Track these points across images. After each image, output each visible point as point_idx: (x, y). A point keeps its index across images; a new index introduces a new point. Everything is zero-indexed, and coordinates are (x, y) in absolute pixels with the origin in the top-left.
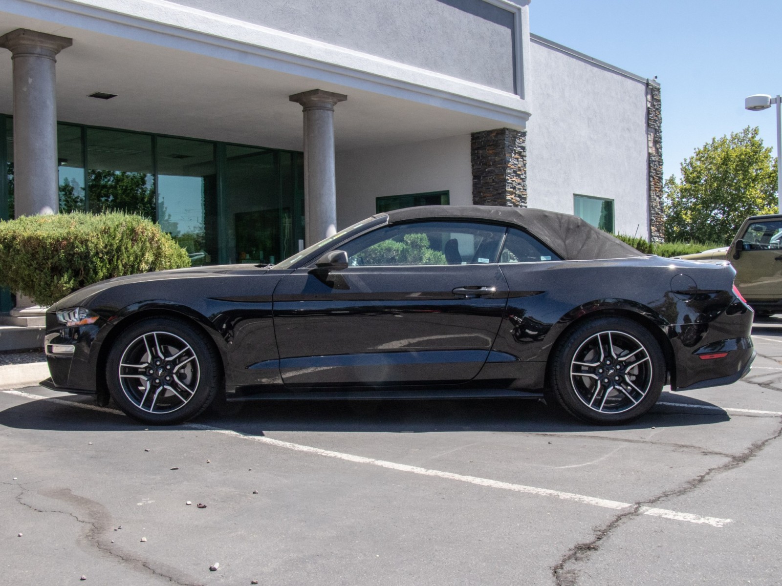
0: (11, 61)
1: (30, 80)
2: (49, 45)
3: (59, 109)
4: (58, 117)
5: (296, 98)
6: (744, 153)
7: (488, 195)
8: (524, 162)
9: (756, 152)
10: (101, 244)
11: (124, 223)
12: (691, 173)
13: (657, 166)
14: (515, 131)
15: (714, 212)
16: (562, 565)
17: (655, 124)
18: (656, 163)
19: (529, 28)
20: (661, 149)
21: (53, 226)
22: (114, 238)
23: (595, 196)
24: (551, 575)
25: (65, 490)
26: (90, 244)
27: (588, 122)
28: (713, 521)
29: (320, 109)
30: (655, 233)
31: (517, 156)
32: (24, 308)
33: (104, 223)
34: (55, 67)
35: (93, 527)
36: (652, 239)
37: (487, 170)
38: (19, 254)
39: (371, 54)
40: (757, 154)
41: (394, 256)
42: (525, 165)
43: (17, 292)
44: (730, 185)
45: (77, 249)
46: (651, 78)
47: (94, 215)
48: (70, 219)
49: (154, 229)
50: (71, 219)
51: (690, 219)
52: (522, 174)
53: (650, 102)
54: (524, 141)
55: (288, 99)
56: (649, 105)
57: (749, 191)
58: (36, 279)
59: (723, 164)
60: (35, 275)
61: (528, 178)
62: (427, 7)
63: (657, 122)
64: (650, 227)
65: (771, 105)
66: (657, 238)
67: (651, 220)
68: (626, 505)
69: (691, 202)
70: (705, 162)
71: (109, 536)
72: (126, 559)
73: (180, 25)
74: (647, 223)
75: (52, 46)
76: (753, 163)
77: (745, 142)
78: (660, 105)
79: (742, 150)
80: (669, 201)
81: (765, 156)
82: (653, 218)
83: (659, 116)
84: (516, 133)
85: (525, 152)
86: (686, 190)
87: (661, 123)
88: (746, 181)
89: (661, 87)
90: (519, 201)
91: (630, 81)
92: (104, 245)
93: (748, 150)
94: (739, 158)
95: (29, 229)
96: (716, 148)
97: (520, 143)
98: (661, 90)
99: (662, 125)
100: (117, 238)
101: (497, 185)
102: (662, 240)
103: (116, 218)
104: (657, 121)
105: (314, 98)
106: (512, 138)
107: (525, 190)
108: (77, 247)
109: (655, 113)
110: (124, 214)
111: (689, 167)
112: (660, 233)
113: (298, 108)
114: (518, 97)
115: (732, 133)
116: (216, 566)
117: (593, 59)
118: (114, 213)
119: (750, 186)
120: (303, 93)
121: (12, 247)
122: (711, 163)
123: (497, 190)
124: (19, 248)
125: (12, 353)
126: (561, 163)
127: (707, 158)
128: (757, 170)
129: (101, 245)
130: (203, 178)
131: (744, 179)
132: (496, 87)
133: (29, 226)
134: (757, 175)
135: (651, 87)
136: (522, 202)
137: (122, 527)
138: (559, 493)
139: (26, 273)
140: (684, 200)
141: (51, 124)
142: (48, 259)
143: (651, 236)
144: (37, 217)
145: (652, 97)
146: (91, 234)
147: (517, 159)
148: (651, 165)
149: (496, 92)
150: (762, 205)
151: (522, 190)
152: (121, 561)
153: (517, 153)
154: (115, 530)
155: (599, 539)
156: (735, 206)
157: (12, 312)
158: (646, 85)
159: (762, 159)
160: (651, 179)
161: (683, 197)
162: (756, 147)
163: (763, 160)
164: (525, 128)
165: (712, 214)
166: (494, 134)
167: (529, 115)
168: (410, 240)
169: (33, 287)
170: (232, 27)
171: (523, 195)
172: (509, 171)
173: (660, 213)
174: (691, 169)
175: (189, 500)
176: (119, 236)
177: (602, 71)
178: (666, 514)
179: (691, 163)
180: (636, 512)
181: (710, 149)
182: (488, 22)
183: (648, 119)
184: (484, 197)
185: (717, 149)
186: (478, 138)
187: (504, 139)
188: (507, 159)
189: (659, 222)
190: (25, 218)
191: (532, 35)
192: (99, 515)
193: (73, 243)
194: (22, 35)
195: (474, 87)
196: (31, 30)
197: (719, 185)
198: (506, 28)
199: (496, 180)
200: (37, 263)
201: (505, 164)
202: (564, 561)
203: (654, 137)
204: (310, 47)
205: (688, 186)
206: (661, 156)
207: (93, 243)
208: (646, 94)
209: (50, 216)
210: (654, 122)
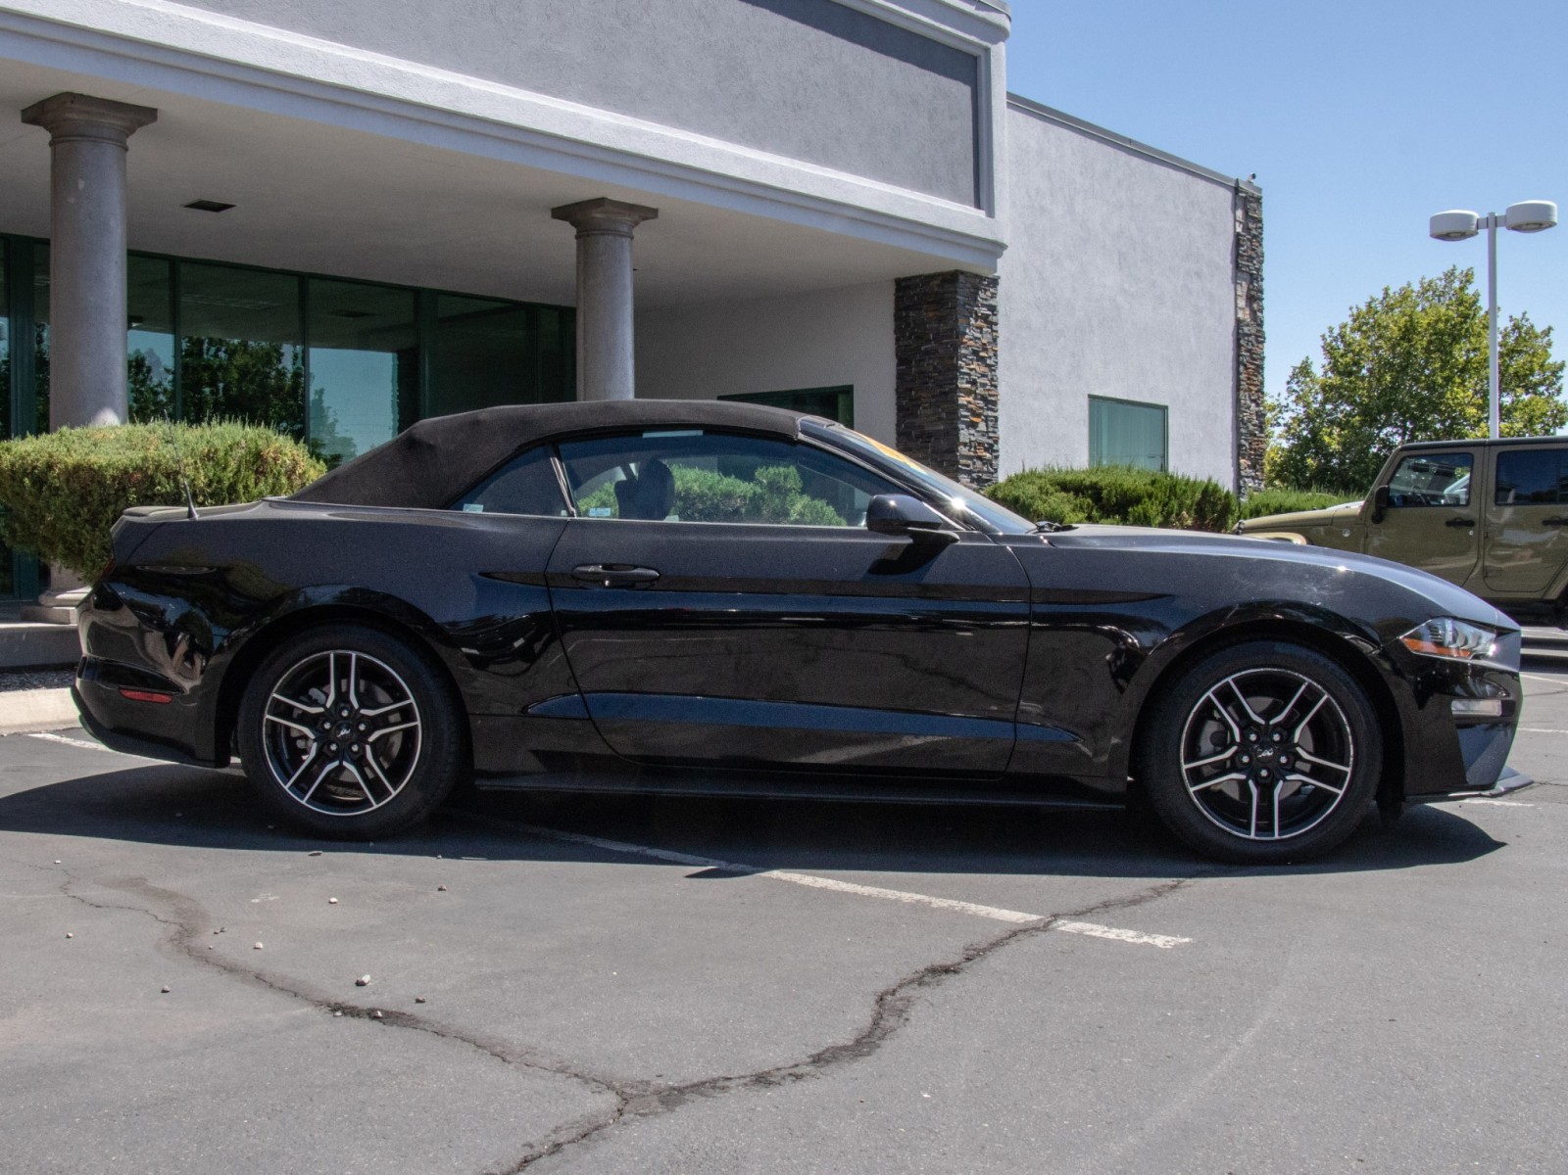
0: (49, 150)
1: (81, 184)
2: (115, 121)
3: (132, 228)
4: (129, 242)
5: (562, 213)
6: (1443, 318)
7: (924, 395)
8: (994, 334)
9: (1466, 317)
10: (202, 478)
11: (243, 442)
12: (1342, 356)
13: (1253, 345)
14: (976, 276)
15: (1385, 431)
16: (894, 991)
17: (1250, 264)
18: (1250, 339)
19: (1005, 83)
20: (1262, 312)
21: (118, 446)
22: (225, 469)
23: (1131, 398)
24: (873, 1002)
25: (137, 879)
26: (181, 479)
27: (1120, 259)
28: (1160, 941)
29: (609, 235)
30: (1248, 470)
31: (980, 323)
32: (64, 590)
33: (208, 442)
34: (125, 160)
35: (181, 929)
36: (1241, 482)
37: (923, 348)
38: (57, 495)
39: (702, 134)
40: (1468, 320)
41: (738, 508)
42: (995, 340)
43: (52, 562)
44: (1417, 380)
45: (159, 488)
46: (1244, 178)
47: (191, 427)
48: (147, 434)
49: (295, 452)
50: (150, 433)
51: (1338, 444)
52: (990, 357)
53: (1240, 223)
54: (994, 296)
55: (550, 213)
56: (1239, 229)
57: (1452, 391)
58: (86, 540)
59: (1402, 339)
60: (84, 531)
61: (1000, 365)
62: (810, 46)
63: (1255, 262)
64: (1238, 460)
65: (1479, 231)
66: (1250, 480)
67: (1239, 446)
68: (1035, 917)
69: (1342, 412)
70: (1371, 334)
71: (207, 940)
72: (231, 969)
73: (350, 85)
74: (1232, 452)
75: (119, 123)
76: (1460, 338)
77: (1448, 296)
78: (1261, 228)
79: (1439, 312)
80: (1298, 408)
81: (1484, 325)
82: (1243, 442)
83: (1259, 250)
84: (978, 281)
85: (996, 315)
86: (1332, 387)
87: (1261, 262)
88: (1447, 372)
89: (1263, 194)
90: (981, 408)
91: (1202, 183)
92: (206, 481)
93: (1451, 313)
94: (1434, 328)
95: (75, 451)
96: (1391, 308)
97: (986, 300)
98: (1263, 201)
99: (1264, 266)
100: (229, 469)
101: (941, 377)
102: (1260, 484)
103: (229, 433)
104: (1254, 258)
105: (597, 215)
106: (972, 290)
107: (996, 386)
108: (159, 484)
109: (1252, 245)
110: (244, 426)
111: (1339, 343)
112: (1257, 471)
113: (567, 232)
114: (982, 214)
115: (1423, 278)
116: (366, 978)
117: (1130, 141)
118: (225, 424)
119: (1454, 382)
120: (577, 204)
121: (46, 483)
122: (1380, 337)
123: (941, 386)
124: (58, 485)
125: (43, 670)
126: (1065, 337)
127: (1373, 327)
128: (1468, 351)
129: (202, 481)
130: (396, 355)
131: (1442, 369)
132: (941, 195)
133: (76, 446)
134: (1468, 361)
135: (1244, 195)
136: (989, 409)
137: (225, 929)
138: (933, 900)
139: (70, 528)
140: (1329, 407)
141: (116, 263)
142: (109, 503)
143: (1238, 476)
144: (90, 429)
145: (1246, 213)
146: (185, 461)
147: (980, 329)
148: (1242, 342)
149: (940, 205)
150: (1476, 419)
151: (988, 387)
152: (223, 971)
153: (981, 317)
154: (216, 933)
155: (968, 959)
156: (1425, 420)
157: (43, 599)
158: (1233, 190)
159: (1479, 330)
160: (1242, 368)
161: (1326, 401)
162: (1467, 308)
163: (1480, 333)
164: (995, 271)
165: (1382, 435)
166: (937, 282)
167: (1002, 247)
168: (767, 478)
169: (81, 552)
170: (444, 86)
171: (990, 395)
172: (963, 351)
173: (1257, 432)
174: (1342, 346)
175: (335, 897)
176: (233, 465)
177: (1148, 163)
178: (1092, 930)
179: (1342, 336)
180: (1045, 927)
181: (1379, 309)
182: (927, 72)
183: (1237, 256)
184: (919, 398)
185: (1392, 310)
186: (908, 287)
187: (956, 292)
188: (962, 329)
189: (1255, 450)
190: (68, 432)
191: (1010, 96)
192: (190, 914)
193: (152, 477)
194: (68, 105)
195: (896, 195)
196: (85, 94)
197: (1394, 380)
198: (962, 84)
199: (940, 367)
200: (89, 510)
201: (957, 337)
202: (901, 986)
203: (1249, 290)
204: (590, 123)
205: (1335, 380)
206: (1261, 324)
207: (188, 477)
208: (1235, 208)
209: (113, 428)
210: (1248, 261)
